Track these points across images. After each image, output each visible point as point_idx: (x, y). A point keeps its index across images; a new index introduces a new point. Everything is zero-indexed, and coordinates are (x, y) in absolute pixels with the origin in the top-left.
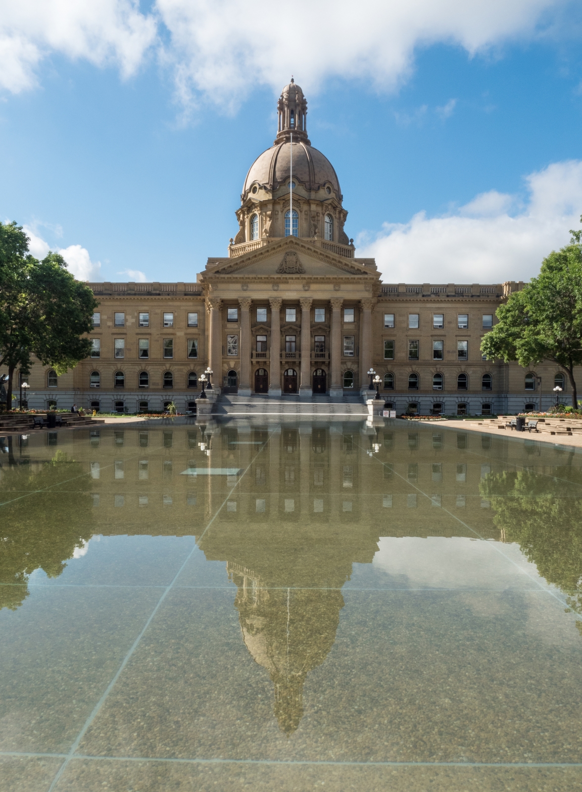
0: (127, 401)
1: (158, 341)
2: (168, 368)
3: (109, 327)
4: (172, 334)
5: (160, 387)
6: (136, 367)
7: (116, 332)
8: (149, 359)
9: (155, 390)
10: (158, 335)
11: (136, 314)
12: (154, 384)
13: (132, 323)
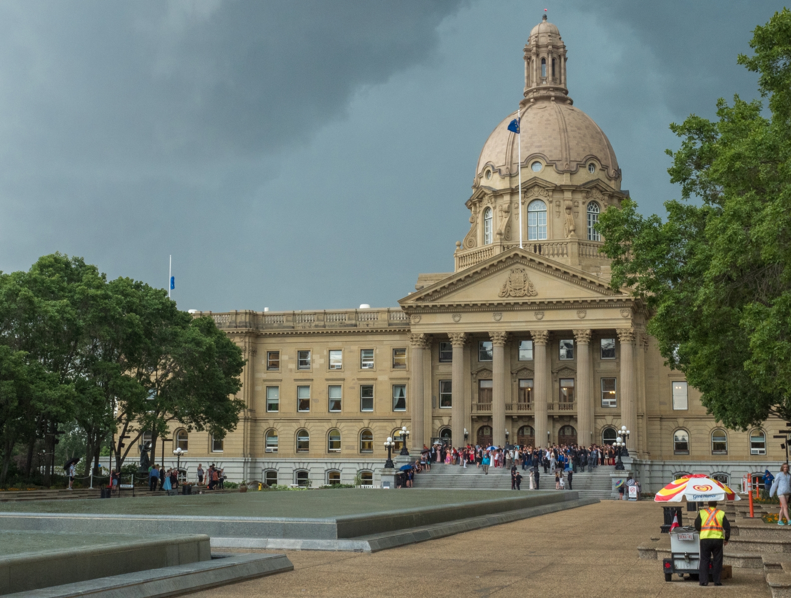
0: (312, 471)
1: (353, 388)
2: (366, 426)
3: (291, 370)
4: (373, 379)
5: (356, 451)
6: (325, 424)
7: (300, 378)
8: (342, 414)
9: (349, 456)
10: (354, 379)
11: (325, 353)
12: (348, 448)
13: (321, 365)
